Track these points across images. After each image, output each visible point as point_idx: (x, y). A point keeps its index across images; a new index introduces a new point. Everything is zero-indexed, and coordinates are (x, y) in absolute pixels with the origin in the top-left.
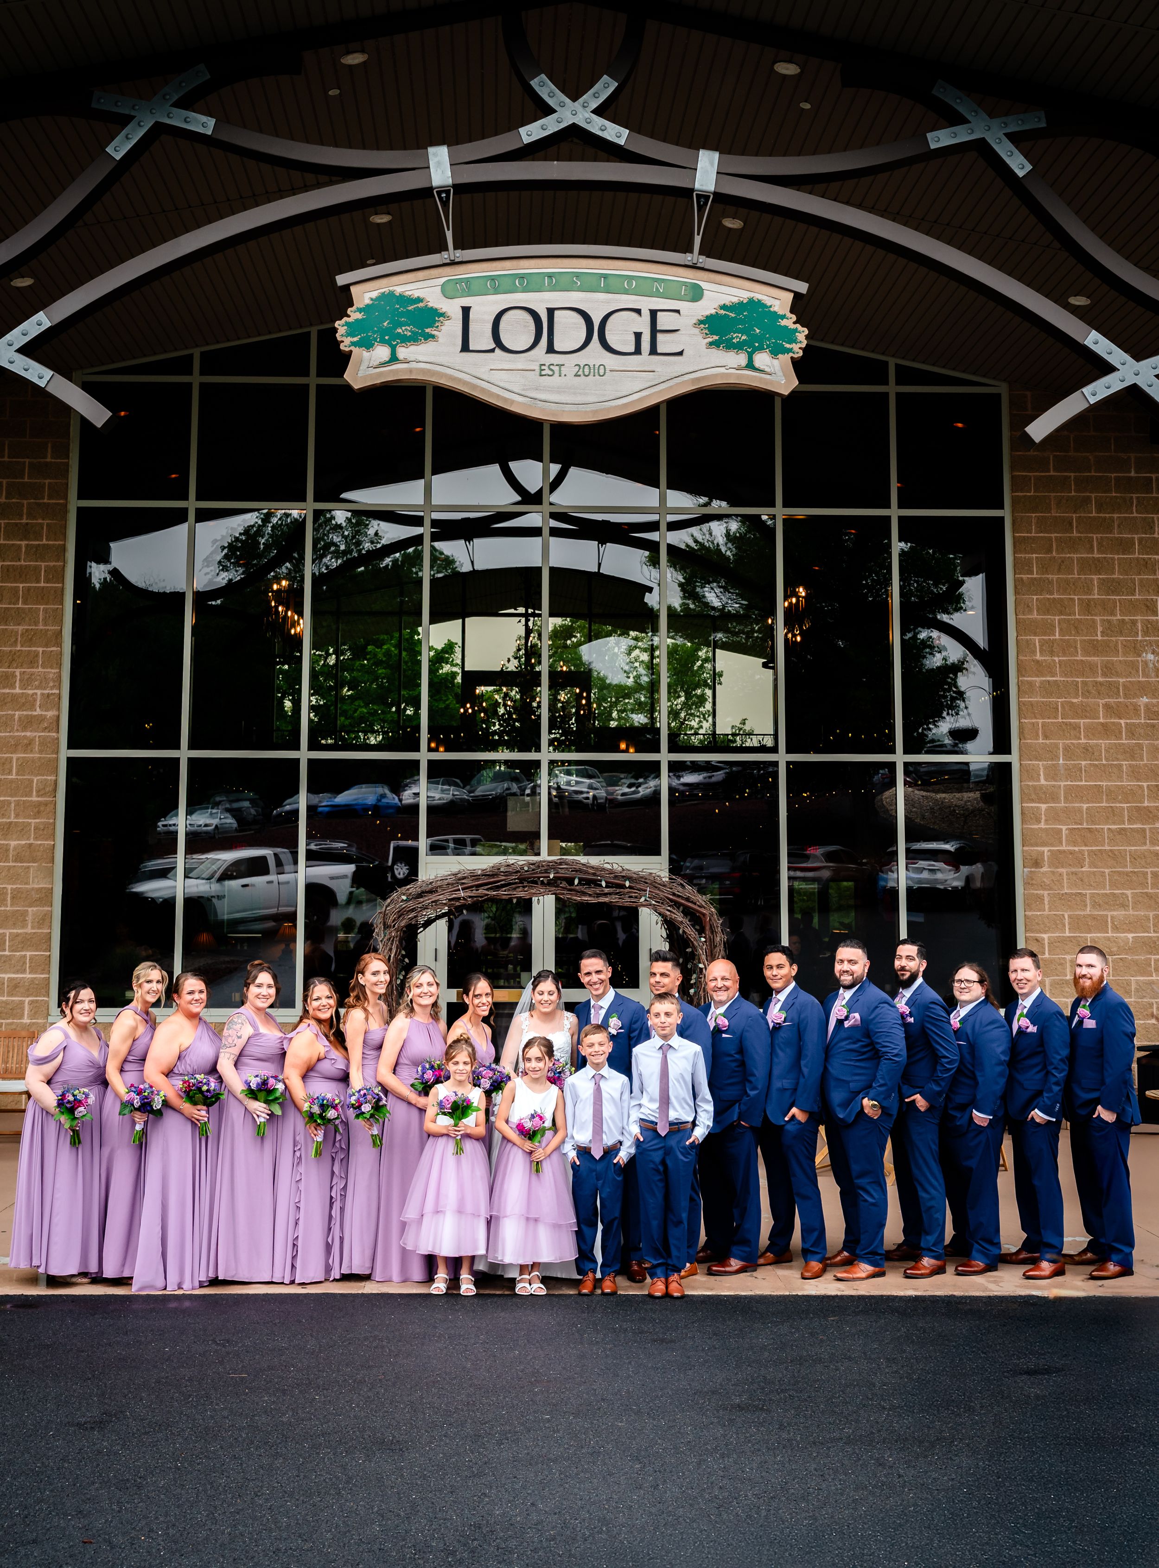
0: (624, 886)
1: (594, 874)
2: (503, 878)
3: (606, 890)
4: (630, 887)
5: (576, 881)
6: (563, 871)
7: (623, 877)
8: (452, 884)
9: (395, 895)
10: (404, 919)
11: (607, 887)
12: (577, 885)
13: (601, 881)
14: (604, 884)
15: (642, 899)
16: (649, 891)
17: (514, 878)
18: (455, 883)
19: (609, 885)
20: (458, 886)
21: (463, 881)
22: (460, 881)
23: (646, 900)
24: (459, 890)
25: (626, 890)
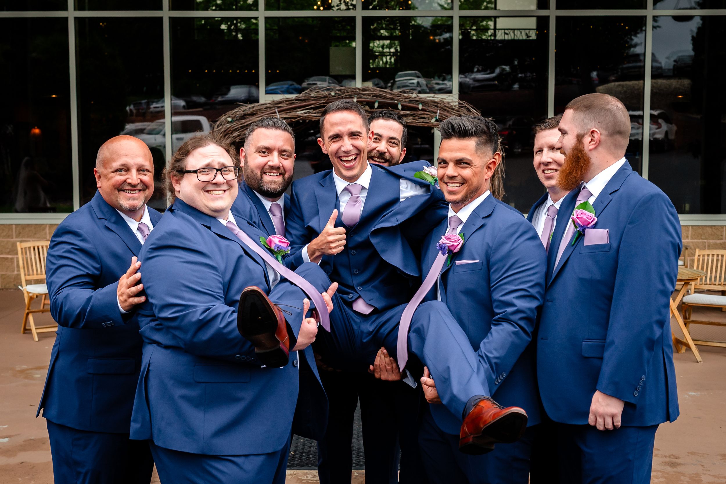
0: (417, 109)
1: (392, 99)
2: (313, 102)
3: (402, 112)
4: (423, 110)
5: (376, 105)
6: (365, 97)
7: (417, 101)
8: (270, 108)
9: (223, 118)
10: (229, 137)
11: (402, 109)
12: (376, 109)
13: (397, 105)
14: (400, 107)
15: (433, 120)
16: (440, 113)
17: (322, 102)
18: (272, 107)
19: (404, 108)
20: (275, 109)
21: (280, 105)
22: (276, 105)
23: (437, 120)
24: (275, 113)
25: (420, 112)
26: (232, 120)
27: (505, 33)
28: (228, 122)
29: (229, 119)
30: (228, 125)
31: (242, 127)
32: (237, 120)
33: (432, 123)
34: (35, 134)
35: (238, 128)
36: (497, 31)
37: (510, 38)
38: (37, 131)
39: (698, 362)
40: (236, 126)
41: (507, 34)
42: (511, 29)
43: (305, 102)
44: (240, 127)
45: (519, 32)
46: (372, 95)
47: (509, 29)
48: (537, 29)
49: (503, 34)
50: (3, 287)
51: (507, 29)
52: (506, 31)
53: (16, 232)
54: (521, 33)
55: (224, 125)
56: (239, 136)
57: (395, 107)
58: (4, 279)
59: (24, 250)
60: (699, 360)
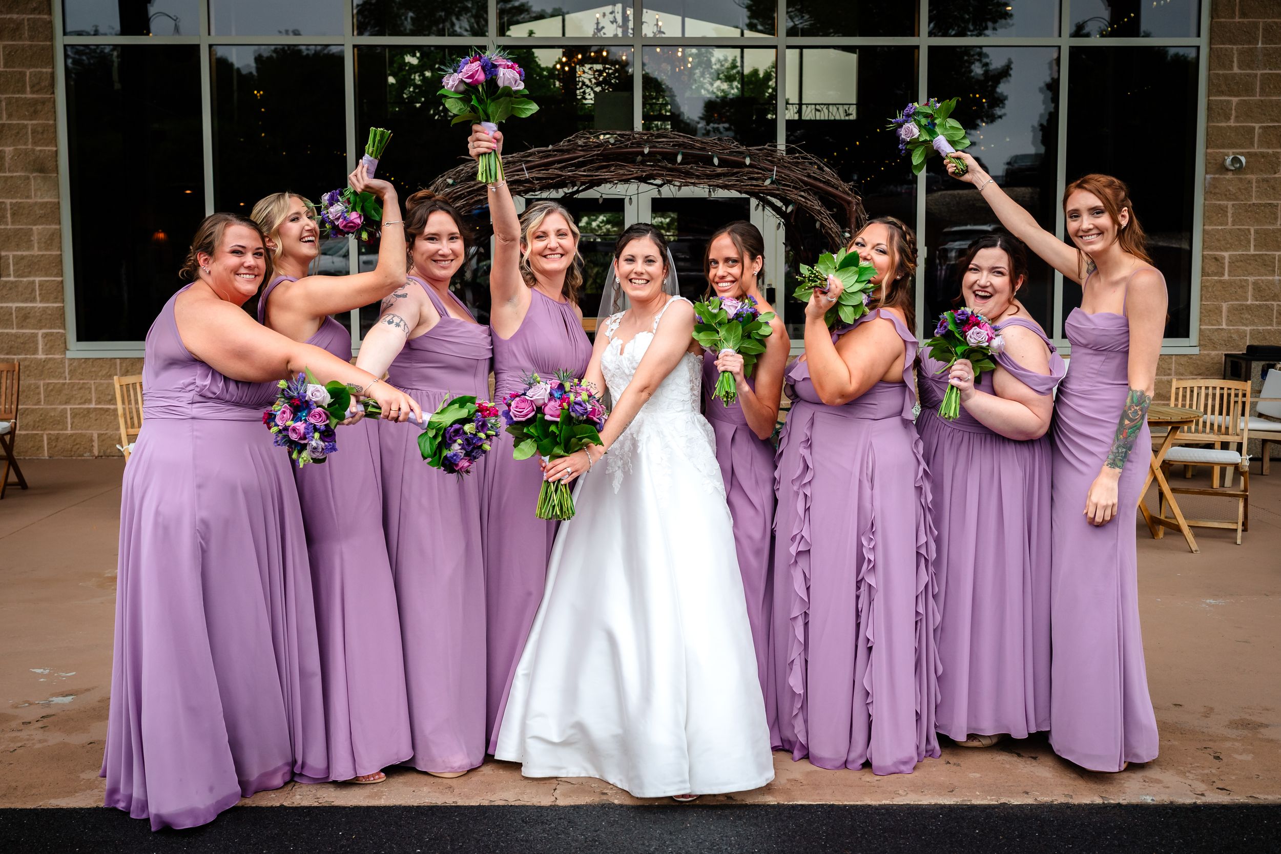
0: (742, 165)
1: (703, 149)
2: (582, 153)
3: (719, 171)
4: (751, 166)
5: (679, 158)
6: (662, 146)
7: (742, 153)
9: (440, 180)
11: (719, 166)
12: (680, 164)
13: (711, 158)
14: (716, 161)
15: (768, 182)
16: (777, 171)
17: (595, 153)
18: (517, 162)
19: (723, 163)
20: (521, 165)
21: (529, 159)
22: (524, 159)
23: (772, 182)
24: (522, 170)
25: (746, 170)
26: (454, 181)
27: (817, 110)
28: (448, 186)
29: (450, 181)
30: (448, 190)
31: (470, 193)
32: (461, 181)
33: (766, 186)
34: (158, 240)
35: (463, 194)
36: (804, 107)
37: (822, 118)
38: (161, 235)
39: (1192, 552)
40: (460, 191)
41: (819, 111)
42: (825, 104)
43: (569, 153)
44: (467, 192)
45: (835, 109)
46: (672, 144)
47: (822, 104)
48: (858, 105)
49: (813, 111)
50: (102, 454)
51: (819, 104)
52: (818, 107)
53: (121, 369)
54: (838, 109)
55: (442, 190)
56: (464, 206)
57: (708, 161)
58: (103, 441)
59: (125, 388)
60: (1193, 549)
